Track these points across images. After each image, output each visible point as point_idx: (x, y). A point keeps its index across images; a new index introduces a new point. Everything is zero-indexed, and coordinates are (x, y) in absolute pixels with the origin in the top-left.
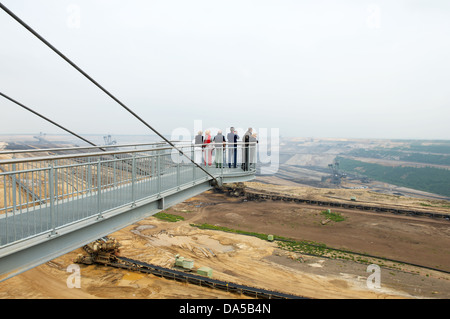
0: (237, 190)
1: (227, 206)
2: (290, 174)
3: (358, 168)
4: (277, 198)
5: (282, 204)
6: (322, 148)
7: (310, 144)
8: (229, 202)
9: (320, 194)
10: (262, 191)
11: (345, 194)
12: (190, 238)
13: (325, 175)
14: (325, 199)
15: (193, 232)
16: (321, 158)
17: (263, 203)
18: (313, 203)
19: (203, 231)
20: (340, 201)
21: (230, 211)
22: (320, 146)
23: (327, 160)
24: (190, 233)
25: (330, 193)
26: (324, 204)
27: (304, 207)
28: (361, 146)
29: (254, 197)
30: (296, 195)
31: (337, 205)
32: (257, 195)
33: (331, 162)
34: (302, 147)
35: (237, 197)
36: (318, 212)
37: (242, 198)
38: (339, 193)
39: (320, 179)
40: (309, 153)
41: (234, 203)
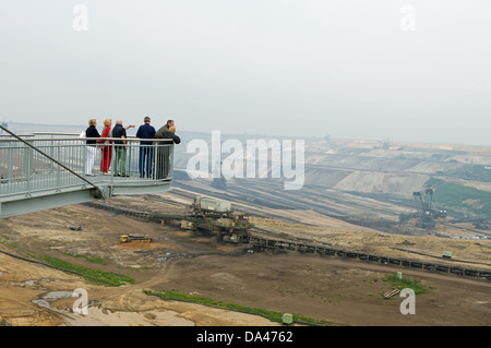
0: (236, 231)
1: (216, 260)
2: (342, 208)
3: (469, 202)
4: (307, 249)
5: (316, 260)
6: (404, 161)
7: (382, 153)
8: (221, 254)
9: (387, 245)
10: (282, 235)
11: (432, 247)
12: (142, 315)
13: (407, 210)
14: (395, 254)
15: (148, 305)
16: (401, 180)
17: (281, 257)
18: (372, 259)
19: (166, 304)
20: (421, 258)
21: (220, 269)
22: (402, 157)
23: (410, 186)
24: (143, 307)
25: (406, 243)
26: (392, 262)
27: (355, 265)
28: (477, 160)
29: (267, 246)
30: (343, 244)
31: (415, 265)
32: (271, 243)
33: (419, 188)
34: (367, 159)
35: (233, 243)
36: (379, 276)
37: (244, 246)
38: (423, 245)
39: (397, 219)
40: (380, 170)
41: (230, 255)
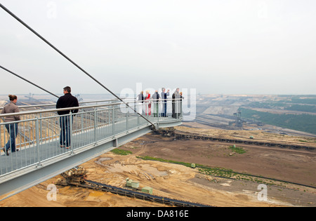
0: (169, 132)
1: (163, 144)
2: (206, 120)
3: (255, 116)
4: (198, 138)
5: (201, 142)
6: (229, 101)
7: (221, 99)
8: (164, 141)
9: (228, 134)
10: (187, 133)
11: (245, 134)
12: (136, 166)
13: (232, 120)
14: (232, 138)
15: (138, 162)
16: (228, 109)
17: (188, 141)
18: (223, 140)
19: (145, 161)
20: (242, 139)
21: (164, 147)
22: (228, 100)
23: (232, 111)
24: (136, 163)
25: (235, 133)
26: (231, 141)
27: (216, 143)
28: (257, 100)
29: (181, 137)
30: (211, 135)
31: (240, 142)
32: (183, 136)
33: (236, 112)
34: (215, 101)
35: (169, 137)
36: (227, 147)
37: (172, 137)
38: (242, 133)
39: (228, 124)
40: (220, 105)
41: (167, 141)
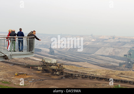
0: (58, 70)
1: (51, 82)
2: (97, 61)
4: (85, 77)
5: (88, 81)
6: (121, 43)
7: (112, 41)
8: (53, 79)
10: (75, 72)
11: (131, 75)
13: (122, 62)
14: (118, 78)
16: (119, 50)
17: (75, 80)
20: (127, 79)
21: (53, 85)
22: (119, 42)
23: (123, 53)
25: (122, 74)
26: (117, 81)
27: (103, 82)
29: (70, 76)
30: (98, 74)
32: (72, 74)
33: (126, 53)
34: (106, 43)
35: (57, 75)
37: (61, 76)
38: (128, 74)
39: (118, 65)
40: (111, 47)
41: (56, 79)
